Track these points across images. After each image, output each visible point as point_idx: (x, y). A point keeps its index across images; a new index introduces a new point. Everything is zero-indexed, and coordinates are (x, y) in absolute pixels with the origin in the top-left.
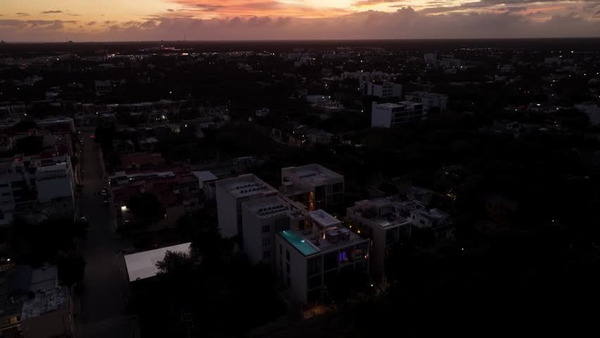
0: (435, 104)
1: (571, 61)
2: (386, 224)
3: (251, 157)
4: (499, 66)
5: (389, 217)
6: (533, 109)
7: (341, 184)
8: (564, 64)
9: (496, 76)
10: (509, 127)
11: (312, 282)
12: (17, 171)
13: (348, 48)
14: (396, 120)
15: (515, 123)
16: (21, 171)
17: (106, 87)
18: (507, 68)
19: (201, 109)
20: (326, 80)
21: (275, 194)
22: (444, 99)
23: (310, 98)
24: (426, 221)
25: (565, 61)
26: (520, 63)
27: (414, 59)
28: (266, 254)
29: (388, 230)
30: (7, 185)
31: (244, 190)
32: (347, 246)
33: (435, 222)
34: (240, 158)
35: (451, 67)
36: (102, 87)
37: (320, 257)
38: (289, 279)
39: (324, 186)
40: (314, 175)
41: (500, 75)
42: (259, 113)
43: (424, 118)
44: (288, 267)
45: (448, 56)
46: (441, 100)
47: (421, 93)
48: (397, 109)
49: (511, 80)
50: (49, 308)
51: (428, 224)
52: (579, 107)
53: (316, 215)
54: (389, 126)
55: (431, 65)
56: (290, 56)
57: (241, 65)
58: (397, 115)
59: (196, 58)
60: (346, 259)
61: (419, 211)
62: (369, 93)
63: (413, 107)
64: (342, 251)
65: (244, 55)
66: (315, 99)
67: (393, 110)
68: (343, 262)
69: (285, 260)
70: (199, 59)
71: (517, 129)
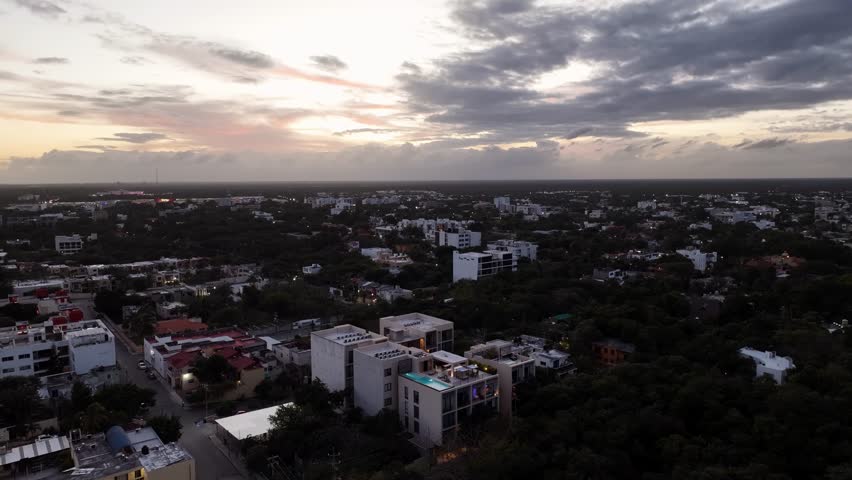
0: (524, 254)
1: (667, 205)
2: (511, 363)
3: (315, 320)
4: (586, 212)
5: (509, 357)
6: (634, 256)
7: (450, 330)
8: (659, 209)
9: (586, 223)
10: (611, 275)
11: (447, 421)
12: (36, 339)
13: (392, 192)
14: (484, 272)
15: (618, 270)
16: (40, 338)
17: (73, 244)
18: (597, 214)
19: (225, 268)
20: (380, 230)
21: (385, 341)
22: (533, 248)
23: (365, 252)
24: (547, 361)
25: (660, 205)
26: (610, 208)
27: (481, 203)
28: (388, 401)
29: (513, 368)
30: (28, 356)
31: (348, 339)
32: (477, 381)
33: (556, 362)
34: (301, 322)
35: (530, 214)
36: (67, 244)
37: (453, 392)
38: (417, 425)
39: (435, 332)
40: (419, 323)
41: (591, 221)
42: (308, 270)
43: (515, 269)
44: (416, 410)
45: (523, 200)
46: (530, 249)
47: (506, 242)
48: (484, 259)
49: (604, 228)
50: (172, 461)
51: (550, 364)
52: (682, 252)
53: (440, 355)
54: (475, 278)
55: (506, 212)
56: (318, 202)
57: (257, 213)
58: (484, 266)
59: (183, 206)
60: (477, 397)
61: (537, 353)
62: (442, 243)
63: (501, 257)
64: (474, 386)
65: (253, 202)
66: (374, 253)
67: (479, 259)
68: (474, 399)
69: (411, 403)
70: (190, 206)
71: (621, 278)
